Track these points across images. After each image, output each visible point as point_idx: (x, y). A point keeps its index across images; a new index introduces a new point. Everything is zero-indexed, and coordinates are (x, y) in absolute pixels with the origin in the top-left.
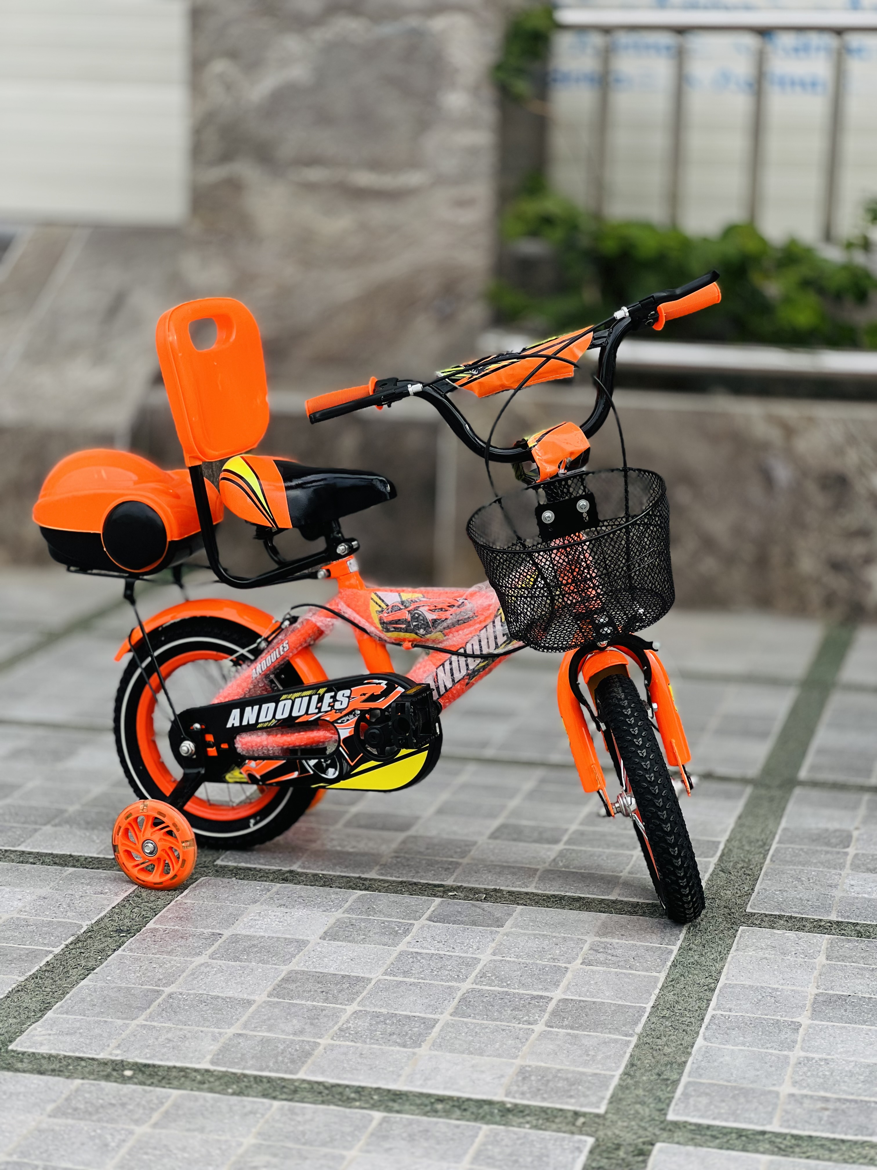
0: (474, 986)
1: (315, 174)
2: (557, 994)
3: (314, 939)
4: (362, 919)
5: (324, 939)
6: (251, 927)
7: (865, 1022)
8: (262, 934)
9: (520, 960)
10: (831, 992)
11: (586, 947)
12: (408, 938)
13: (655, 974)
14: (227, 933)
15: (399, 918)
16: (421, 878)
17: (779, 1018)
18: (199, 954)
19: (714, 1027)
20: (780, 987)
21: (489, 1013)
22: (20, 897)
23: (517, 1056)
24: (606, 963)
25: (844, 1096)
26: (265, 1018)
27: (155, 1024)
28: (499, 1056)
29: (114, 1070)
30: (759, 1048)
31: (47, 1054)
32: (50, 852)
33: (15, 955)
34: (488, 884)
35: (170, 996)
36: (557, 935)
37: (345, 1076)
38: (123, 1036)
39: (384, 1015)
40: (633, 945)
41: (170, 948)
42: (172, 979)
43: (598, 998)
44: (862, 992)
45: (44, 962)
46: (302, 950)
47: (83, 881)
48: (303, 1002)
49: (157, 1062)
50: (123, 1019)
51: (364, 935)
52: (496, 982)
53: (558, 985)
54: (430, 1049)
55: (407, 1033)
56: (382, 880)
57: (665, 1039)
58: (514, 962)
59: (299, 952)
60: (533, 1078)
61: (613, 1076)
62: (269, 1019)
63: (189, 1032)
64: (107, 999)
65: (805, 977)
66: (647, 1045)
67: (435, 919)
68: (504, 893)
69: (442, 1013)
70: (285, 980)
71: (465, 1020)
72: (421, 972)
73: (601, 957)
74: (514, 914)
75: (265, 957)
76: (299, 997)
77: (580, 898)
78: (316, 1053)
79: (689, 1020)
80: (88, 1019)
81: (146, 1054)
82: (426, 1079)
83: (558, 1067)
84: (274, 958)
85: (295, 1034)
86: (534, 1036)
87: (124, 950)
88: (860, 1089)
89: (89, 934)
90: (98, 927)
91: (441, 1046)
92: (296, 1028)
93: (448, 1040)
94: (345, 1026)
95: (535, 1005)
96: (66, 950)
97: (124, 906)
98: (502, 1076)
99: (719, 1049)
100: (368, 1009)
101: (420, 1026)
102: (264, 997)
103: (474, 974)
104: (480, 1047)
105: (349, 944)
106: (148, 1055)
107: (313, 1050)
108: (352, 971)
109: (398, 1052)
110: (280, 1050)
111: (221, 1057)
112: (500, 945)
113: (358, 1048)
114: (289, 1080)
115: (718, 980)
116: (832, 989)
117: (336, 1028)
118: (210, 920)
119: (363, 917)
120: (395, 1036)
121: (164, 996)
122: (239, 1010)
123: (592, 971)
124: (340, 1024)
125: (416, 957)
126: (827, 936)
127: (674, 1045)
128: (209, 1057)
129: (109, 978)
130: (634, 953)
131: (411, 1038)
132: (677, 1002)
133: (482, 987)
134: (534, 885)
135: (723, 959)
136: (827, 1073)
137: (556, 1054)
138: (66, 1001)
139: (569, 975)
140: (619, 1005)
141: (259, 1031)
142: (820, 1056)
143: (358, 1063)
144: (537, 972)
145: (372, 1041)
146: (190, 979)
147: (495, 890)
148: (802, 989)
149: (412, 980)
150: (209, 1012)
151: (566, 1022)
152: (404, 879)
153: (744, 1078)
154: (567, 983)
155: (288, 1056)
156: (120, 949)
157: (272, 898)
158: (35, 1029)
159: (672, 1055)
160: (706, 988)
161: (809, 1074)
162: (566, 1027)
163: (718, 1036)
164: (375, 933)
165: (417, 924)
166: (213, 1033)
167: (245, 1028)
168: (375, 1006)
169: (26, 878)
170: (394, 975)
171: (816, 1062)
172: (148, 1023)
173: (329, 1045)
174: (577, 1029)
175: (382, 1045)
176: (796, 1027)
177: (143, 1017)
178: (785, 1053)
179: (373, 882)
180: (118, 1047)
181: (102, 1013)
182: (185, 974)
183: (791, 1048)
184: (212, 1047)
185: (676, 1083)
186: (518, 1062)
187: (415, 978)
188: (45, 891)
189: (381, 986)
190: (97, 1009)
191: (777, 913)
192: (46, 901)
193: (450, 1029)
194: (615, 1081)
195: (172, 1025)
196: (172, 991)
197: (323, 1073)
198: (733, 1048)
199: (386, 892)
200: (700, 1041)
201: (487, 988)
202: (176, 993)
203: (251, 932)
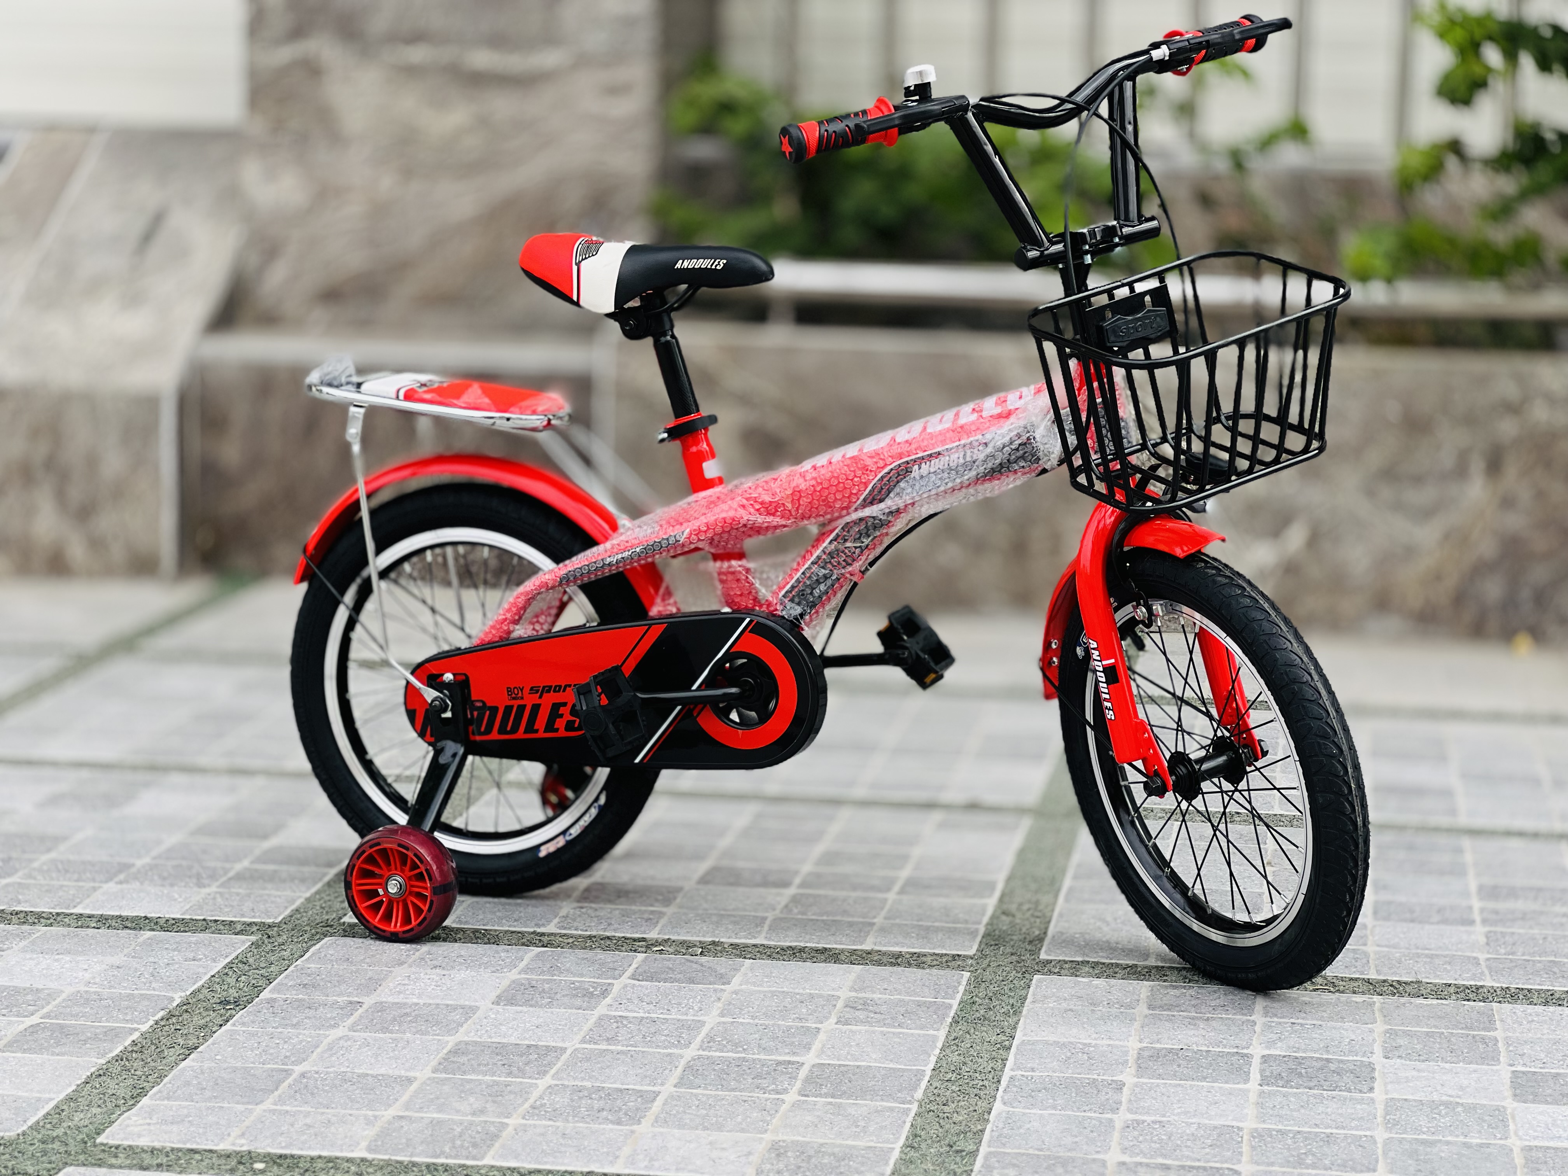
0: (701, 1052)
1: (417, 54)
2: (810, 1059)
3: (485, 1005)
4: (544, 980)
5: (498, 1004)
6: (400, 992)
7: (1204, 1079)
8: (415, 1001)
9: (757, 1021)
10: (1158, 1046)
11: (840, 1004)
12: (608, 1000)
13: (931, 1032)
14: (369, 1001)
15: (594, 977)
16: (615, 930)
17: (1095, 1077)
18: (335, 1026)
19: (1015, 1089)
20: (1094, 1042)
21: (724, 1083)
22: (86, 967)
23: (766, 1131)
24: (868, 1022)
25: (1189, 1163)
26: (432, 1097)
27: (288, 1108)
28: (743, 1131)
29: (240, 1163)
30: (1073, 1111)
31: (148, 1147)
32: (118, 914)
33: (89, 1035)
34: (704, 936)
35: (303, 1075)
36: (801, 991)
37: (545, 1160)
38: (247, 1123)
39: (587, 1089)
40: (900, 1001)
41: (295, 1021)
42: (304, 1056)
43: (864, 1061)
44: (1197, 1046)
45: (128, 1042)
46: (470, 1017)
47: (167, 946)
48: (480, 1077)
49: (296, 1152)
50: (243, 1104)
51: (550, 998)
52: (729, 1047)
53: (810, 1049)
54: (653, 1125)
55: (620, 1109)
56: (565, 935)
57: (953, 1106)
58: (749, 1023)
59: (466, 1020)
60: (789, 1154)
61: (893, 1149)
62: (438, 1098)
63: (334, 1115)
64: (219, 1081)
65: (1124, 1029)
66: (932, 1113)
67: (640, 978)
68: (726, 946)
69: (662, 1084)
70: (455, 1052)
71: (694, 1091)
72: (630, 1038)
73: (861, 1015)
74: (743, 969)
75: (423, 1027)
76: (474, 1071)
77: (826, 949)
78: (504, 1134)
79: (981, 1083)
80: (198, 1105)
81: (280, 1143)
82: (651, 1160)
83: (821, 1141)
84: (434, 1028)
85: (474, 1114)
86: (784, 1108)
87: (234, 1025)
88: (1207, 1154)
89: (185, 1007)
90: (194, 1000)
91: (666, 1122)
92: (475, 1106)
93: (675, 1115)
94: (538, 1103)
95: (782, 1072)
96: (155, 1026)
97: (227, 974)
98: (749, 1153)
99: (1024, 1114)
100: (566, 1083)
101: (636, 1100)
102: (427, 1073)
103: (699, 1039)
104: (717, 1122)
105: (531, 1009)
106: (283, 1144)
107: (500, 1131)
108: (540, 1040)
109: (611, 1130)
110: (456, 1133)
111: (380, 1143)
112: (729, 1004)
113: (558, 1127)
114: (472, 1167)
115: (1013, 1038)
116: (1158, 1041)
117: (527, 1105)
118: (343, 987)
119: (545, 977)
120: (605, 1113)
121: (294, 1076)
122: (397, 1089)
123: (851, 1031)
124: (531, 1101)
125: (622, 1022)
126: (1145, 982)
127: (965, 1111)
128: (364, 1144)
129: (218, 1057)
130: (902, 1010)
131: (626, 1114)
132: (965, 1064)
133: (711, 1053)
134: (764, 935)
135: (1017, 1012)
136: (1163, 1137)
137: (816, 1126)
138: (165, 1085)
139: (822, 1036)
140: (891, 1069)
141: (426, 1112)
142: (1153, 1118)
143: (561, 1144)
144: (780, 1034)
145: (576, 1119)
146: (326, 1055)
147: (714, 943)
148: (1121, 1043)
149: (620, 1048)
150: (357, 1092)
151: (824, 1090)
152: (594, 933)
153: (1060, 1146)
154: (820, 1046)
155: (469, 1139)
156: (229, 1024)
157: (423, 959)
158: (129, 1118)
159: (964, 1123)
160: (998, 1046)
161: (1141, 1138)
162: (826, 1095)
163: (1020, 1099)
164: (563, 996)
165: (618, 985)
166: (366, 1117)
167: (407, 1109)
168: (575, 1079)
169: (91, 944)
170: (595, 1043)
171: (1149, 1124)
172: (278, 1107)
173: (521, 1125)
174: (840, 1097)
175: (589, 1123)
176: (1120, 1087)
177: (271, 1100)
178: (1109, 1116)
179: (552, 938)
180: (243, 1135)
181: (215, 1097)
182: (319, 1050)
183: (1116, 1110)
184: (366, 1133)
185: (974, 1154)
186: (768, 1137)
187: (623, 1046)
188: (118, 959)
189: (579, 1055)
190: (208, 1094)
191: (1080, 959)
192: (121, 970)
193: (674, 1103)
194: (896, 1154)
195: (309, 1109)
196: (304, 1069)
197: (517, 1157)
198: (1042, 1112)
199: (571, 947)
200: (998, 1106)
201: (718, 1054)
202: (310, 1072)
203: (400, 999)
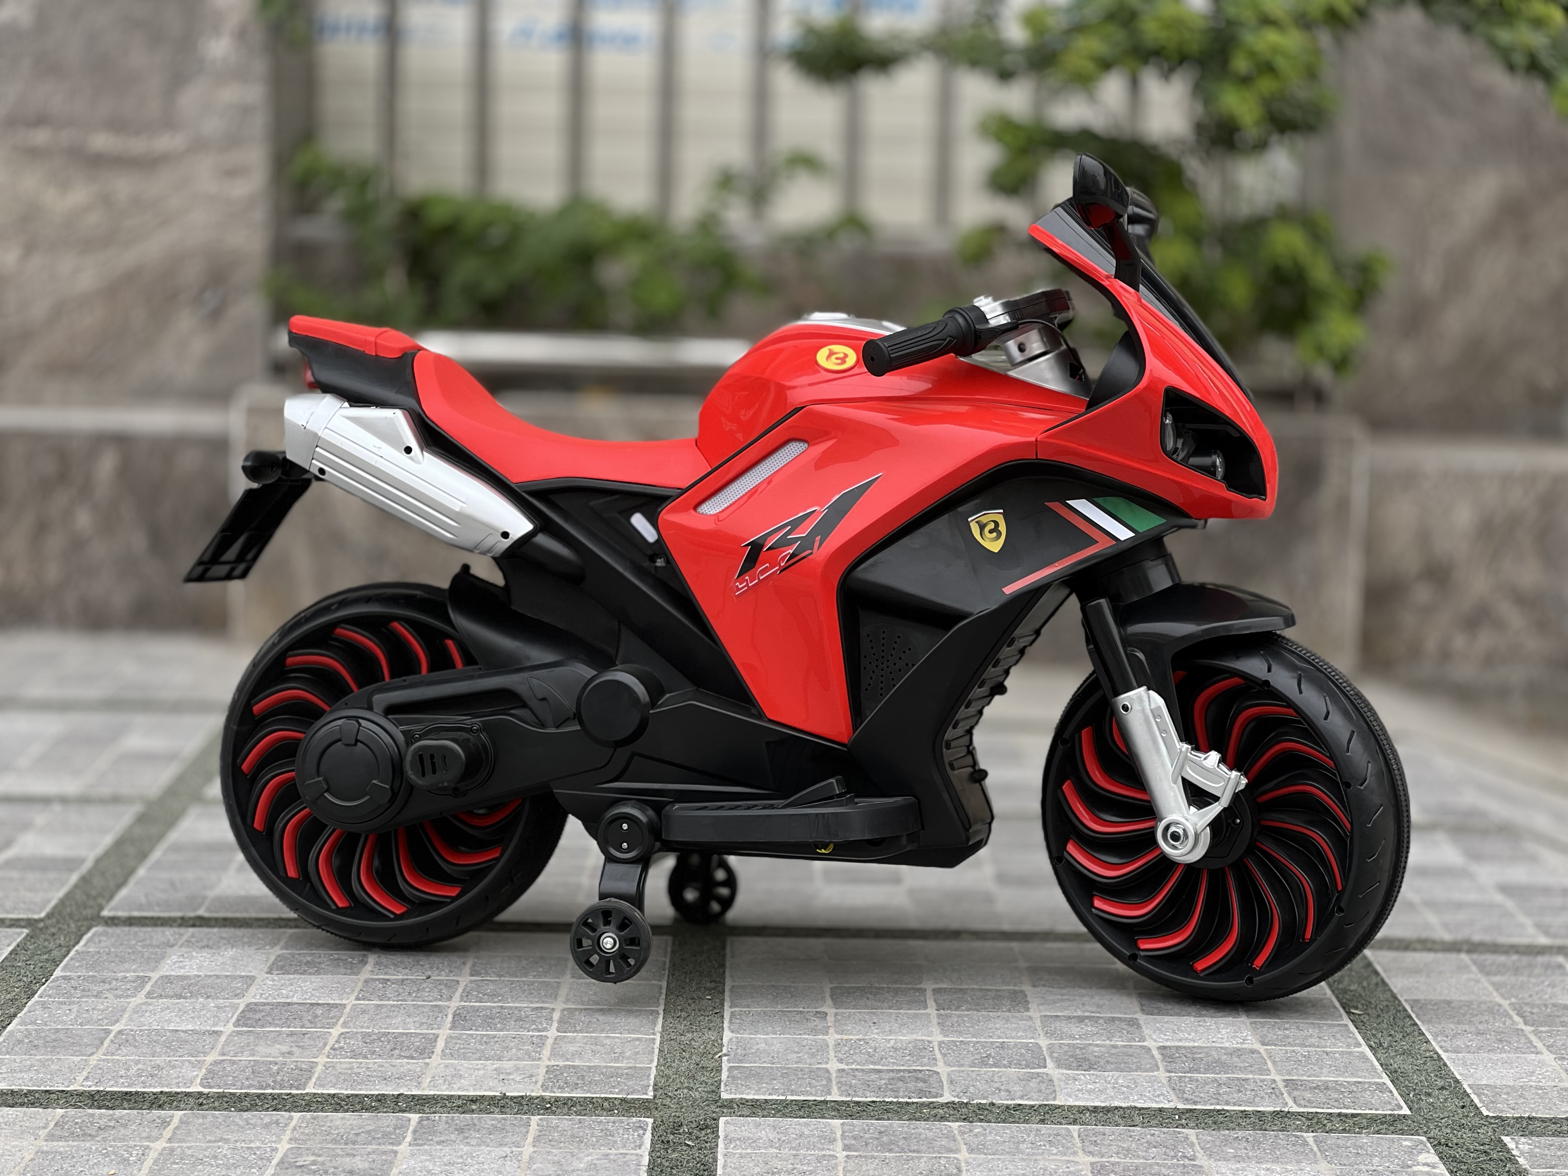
0: (463, 1003)
2: (558, 1005)
3: (260, 975)
5: (272, 974)
6: (180, 968)
7: (891, 1007)
8: (196, 973)
9: (502, 978)
12: (367, 967)
13: (654, 982)
14: (155, 976)
15: (348, 950)
17: (801, 1009)
18: (133, 995)
19: (738, 1021)
20: (793, 984)
21: (491, 1025)
26: (241, 1045)
27: (118, 1058)
28: (520, 1059)
30: (791, 1035)
35: (121, 1033)
36: (533, 955)
37: (359, 1087)
38: (87, 1070)
39: (375, 1034)
41: (95, 992)
42: (115, 1018)
43: (604, 1005)
46: (251, 984)
48: (278, 1029)
49: (140, 1090)
50: (77, 1056)
51: (315, 967)
52: (486, 999)
53: (555, 997)
54: (442, 1059)
55: (410, 1048)
57: (690, 1035)
59: (249, 986)
60: (565, 1075)
61: (649, 1068)
62: (247, 1045)
63: (162, 1062)
64: (48, 1040)
66: (673, 1041)
69: (439, 1028)
70: (248, 1011)
71: (468, 1032)
72: (398, 995)
75: (212, 993)
76: (271, 1025)
78: (316, 1070)
79: (707, 1018)
80: (37, 1058)
83: (589, 1064)
84: (222, 994)
85: (284, 1056)
86: (549, 1041)
87: (40, 997)
88: (908, 1060)
91: (452, 1056)
92: (282, 1050)
93: (458, 1051)
94: (337, 1046)
98: (532, 1076)
99: (751, 1038)
100: (355, 1030)
101: (421, 1041)
102: (230, 1027)
104: (495, 1053)
107: (312, 1068)
108: (319, 999)
109: (408, 1063)
110: (274, 1071)
111: (210, 1080)
113: (361, 1063)
117: (327, 1048)
120: (397, 1051)
121: (113, 1034)
122: (209, 1040)
124: (330, 1045)
127: (701, 1039)
128: (196, 1082)
129: (37, 1022)
131: (416, 1051)
132: (689, 1004)
135: (721, 966)
137: (580, 1054)
139: (562, 988)
141: (241, 1056)
143: (368, 1075)
145: (374, 1056)
146: (135, 1017)
149: (391, 1003)
150: (174, 1043)
151: (578, 1028)
153: (787, 1060)
154: (563, 995)
155: (287, 1075)
156: (35, 996)
157: (188, 941)
161: (852, 1052)
162: (580, 1031)
163: (744, 1027)
164: (327, 965)
166: (189, 1061)
167: (224, 1055)
168: (362, 1027)
170: (369, 1000)
171: (855, 1042)
172: (110, 1058)
173: (328, 1063)
175: (386, 1059)
177: (100, 1052)
178: (821, 1037)
180: (87, 1078)
181: (50, 1052)
182: (126, 1014)
184: (195, 1073)
185: (718, 1068)
186: (543, 1063)
187: (393, 1001)
189: (359, 1010)
190: (42, 1049)
193: (455, 1041)
194: (653, 1072)
195: (138, 1058)
196: (119, 1029)
197: (333, 1086)
198: (765, 1037)
200: (727, 1034)
201: (478, 1004)
202: (126, 1030)
203: (182, 972)
